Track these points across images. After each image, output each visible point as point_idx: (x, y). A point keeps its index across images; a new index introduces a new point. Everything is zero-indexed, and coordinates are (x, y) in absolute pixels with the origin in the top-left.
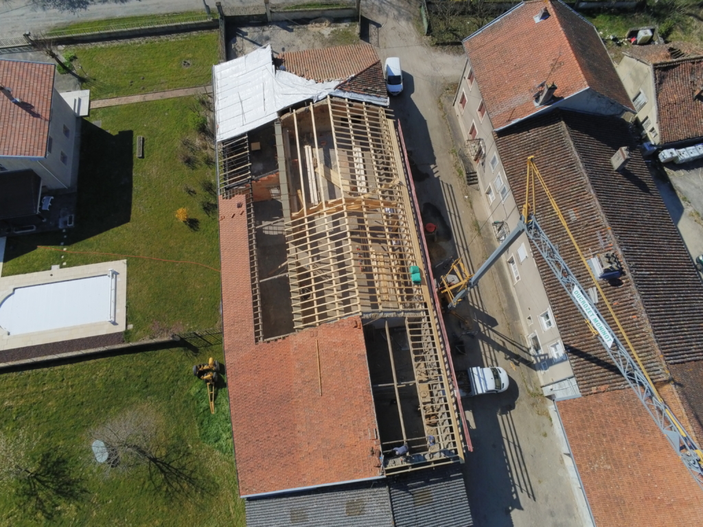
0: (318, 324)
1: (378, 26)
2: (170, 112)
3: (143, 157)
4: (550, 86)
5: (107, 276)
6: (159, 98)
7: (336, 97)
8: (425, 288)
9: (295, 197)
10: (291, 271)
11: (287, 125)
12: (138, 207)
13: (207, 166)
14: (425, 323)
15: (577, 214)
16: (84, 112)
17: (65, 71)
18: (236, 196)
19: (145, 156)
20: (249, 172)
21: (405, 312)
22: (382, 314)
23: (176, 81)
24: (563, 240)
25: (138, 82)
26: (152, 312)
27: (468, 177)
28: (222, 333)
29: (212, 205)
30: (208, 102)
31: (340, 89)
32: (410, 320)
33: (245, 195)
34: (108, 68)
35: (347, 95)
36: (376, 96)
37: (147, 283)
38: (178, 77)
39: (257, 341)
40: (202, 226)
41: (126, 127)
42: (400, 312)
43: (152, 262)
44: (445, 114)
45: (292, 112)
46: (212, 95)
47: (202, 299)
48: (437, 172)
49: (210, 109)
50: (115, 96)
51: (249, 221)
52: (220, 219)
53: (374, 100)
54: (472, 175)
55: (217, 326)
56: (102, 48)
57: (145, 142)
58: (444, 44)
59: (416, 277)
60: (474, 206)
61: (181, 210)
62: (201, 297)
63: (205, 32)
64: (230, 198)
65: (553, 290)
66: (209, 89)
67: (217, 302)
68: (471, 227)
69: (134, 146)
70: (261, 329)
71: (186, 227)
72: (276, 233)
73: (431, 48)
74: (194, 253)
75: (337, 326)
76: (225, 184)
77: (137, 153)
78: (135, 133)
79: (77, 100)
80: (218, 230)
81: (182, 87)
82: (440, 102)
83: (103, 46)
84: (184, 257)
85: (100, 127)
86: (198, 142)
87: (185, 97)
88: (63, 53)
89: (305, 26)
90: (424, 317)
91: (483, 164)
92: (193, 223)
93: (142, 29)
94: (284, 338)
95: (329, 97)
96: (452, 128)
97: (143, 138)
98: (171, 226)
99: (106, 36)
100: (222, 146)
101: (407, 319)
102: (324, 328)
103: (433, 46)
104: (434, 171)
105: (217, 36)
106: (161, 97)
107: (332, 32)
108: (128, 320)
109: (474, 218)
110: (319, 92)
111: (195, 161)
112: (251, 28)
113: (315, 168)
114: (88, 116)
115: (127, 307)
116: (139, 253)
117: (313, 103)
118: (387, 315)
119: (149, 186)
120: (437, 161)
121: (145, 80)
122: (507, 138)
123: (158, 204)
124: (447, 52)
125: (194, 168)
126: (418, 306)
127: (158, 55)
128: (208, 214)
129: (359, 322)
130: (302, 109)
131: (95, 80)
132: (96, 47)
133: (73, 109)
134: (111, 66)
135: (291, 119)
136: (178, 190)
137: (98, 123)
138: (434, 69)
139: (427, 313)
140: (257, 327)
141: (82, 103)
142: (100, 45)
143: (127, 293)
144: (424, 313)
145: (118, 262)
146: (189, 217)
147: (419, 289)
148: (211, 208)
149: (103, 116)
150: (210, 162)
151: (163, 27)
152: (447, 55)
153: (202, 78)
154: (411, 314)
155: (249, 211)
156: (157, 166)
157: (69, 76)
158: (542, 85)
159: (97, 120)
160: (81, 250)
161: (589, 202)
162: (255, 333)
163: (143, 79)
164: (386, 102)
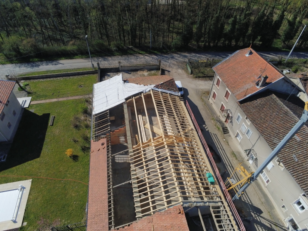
0: (152, 213)
1: (169, 71)
2: (70, 105)
3: (52, 125)
4: (264, 76)
5: (17, 190)
6: (66, 100)
7: (154, 90)
8: (217, 187)
9: (134, 139)
10: (133, 179)
11: (130, 105)
12: (45, 150)
13: (86, 128)
14: (223, 210)
15: (300, 137)
16: (26, 105)
17: (22, 90)
18: (101, 140)
19: (54, 125)
20: (109, 127)
21: (209, 202)
22: (195, 203)
23: (75, 93)
24: (296, 152)
25: (56, 93)
26: (41, 213)
27: (223, 130)
28: (86, 226)
29: (87, 148)
30: (90, 101)
31: (156, 87)
32: (213, 208)
33: (106, 139)
34: (43, 88)
35: (160, 90)
36: (174, 91)
37: (42, 193)
38: (76, 91)
39: (110, 228)
40: (80, 159)
41: (47, 112)
42: (206, 203)
43: (47, 180)
44: (205, 103)
45: (133, 98)
46: (92, 98)
47: (75, 203)
48: (207, 128)
49: (90, 104)
50: (44, 99)
51: (108, 152)
52: (91, 152)
53: (173, 93)
54: (225, 129)
55: (83, 221)
56: (42, 81)
57: (55, 118)
58: (199, 77)
59: (211, 179)
60: (230, 144)
61: (69, 150)
62: (75, 201)
63: (91, 75)
64: (98, 141)
65: (302, 183)
66: (91, 96)
67: (84, 204)
68: (231, 155)
69: (49, 120)
70: (113, 219)
71: (71, 160)
72: (122, 161)
73: (194, 79)
74: (74, 174)
75: (166, 214)
76: (95, 134)
77: (50, 123)
78: (51, 114)
79: (25, 101)
80: (89, 161)
81: (77, 95)
82: (202, 98)
83: (43, 80)
84: (67, 177)
85: (33, 112)
86: (82, 118)
87: (78, 99)
88: (22, 83)
89: (136, 72)
90: (221, 206)
91: (231, 122)
92: (75, 158)
93: (62, 74)
94: (129, 225)
95: (151, 90)
96: (210, 109)
97: (54, 117)
98: (62, 159)
99: (44, 77)
100: (95, 117)
101: (211, 207)
102: (157, 216)
103: (194, 78)
104: (206, 128)
105: (96, 76)
106: (67, 99)
107: (148, 74)
108: (24, 219)
109: (231, 150)
110: (146, 89)
111: (80, 126)
112: (112, 73)
113: (144, 125)
114: (28, 107)
115: (25, 210)
116: (40, 175)
117: (143, 93)
118: (199, 204)
119: (53, 139)
120: (206, 123)
121: (60, 93)
122: (245, 104)
123: (57, 148)
124: (201, 80)
125: (79, 130)
126: (216, 199)
127: (68, 83)
128: (84, 152)
129: (182, 209)
130: (138, 97)
131: (35, 93)
132: (39, 81)
133: (21, 104)
134: (45, 88)
135: (132, 102)
136: (69, 140)
137: (32, 110)
138: (196, 86)
139: (223, 203)
140: (110, 219)
141: (26, 102)
142: (42, 80)
143: (28, 200)
144: (221, 203)
145: (27, 181)
146: (73, 154)
147: (214, 187)
148: (86, 149)
149: (36, 107)
150: (88, 127)
151: (72, 73)
152: (201, 81)
153: (88, 91)
154: (213, 203)
155: (108, 146)
156: (59, 129)
157: (24, 91)
158: (260, 77)
159: (32, 109)
160: (6, 175)
161: (304, 131)
162: (109, 222)
163: (59, 92)
164: (179, 94)
